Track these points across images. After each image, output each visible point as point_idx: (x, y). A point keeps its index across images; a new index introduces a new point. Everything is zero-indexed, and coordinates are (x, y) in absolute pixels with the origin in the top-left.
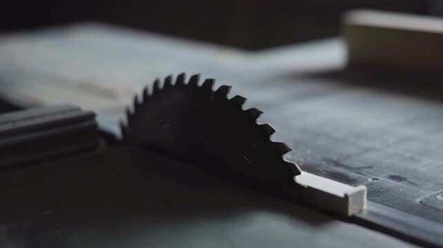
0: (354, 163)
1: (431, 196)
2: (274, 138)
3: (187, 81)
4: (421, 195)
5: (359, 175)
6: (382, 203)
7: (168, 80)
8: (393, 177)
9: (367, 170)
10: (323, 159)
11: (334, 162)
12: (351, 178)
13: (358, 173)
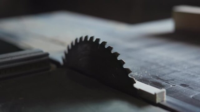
0: (166, 78)
1: (198, 95)
2: (125, 66)
3: (89, 39)
4: (194, 94)
5: (167, 84)
6: (174, 97)
7: (81, 38)
8: (182, 85)
9: (171, 81)
10: (152, 76)
11: (157, 77)
12: (163, 85)
13: (167, 83)
